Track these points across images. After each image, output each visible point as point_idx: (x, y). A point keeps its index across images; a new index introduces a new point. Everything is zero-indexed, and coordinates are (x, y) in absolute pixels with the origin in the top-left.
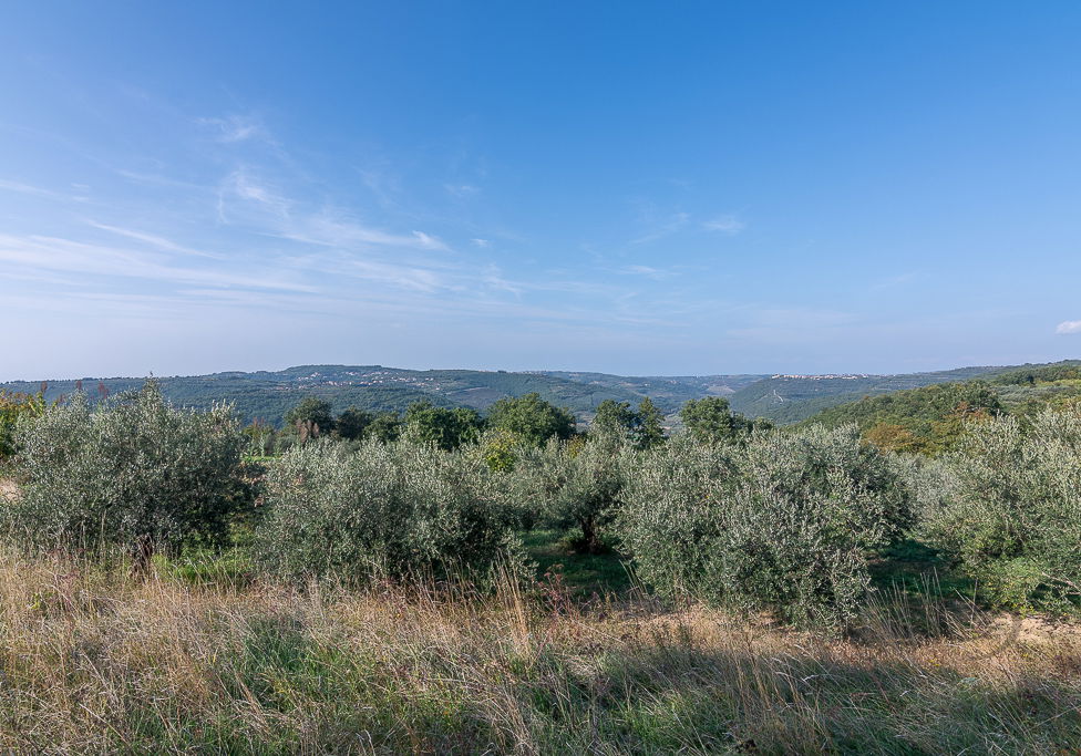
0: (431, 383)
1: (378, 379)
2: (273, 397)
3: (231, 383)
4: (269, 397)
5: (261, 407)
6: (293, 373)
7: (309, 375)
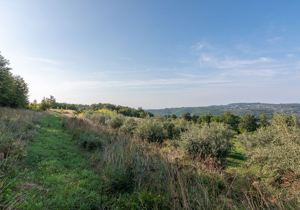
0: (280, 108)
1: (258, 107)
2: (222, 112)
3: (212, 108)
4: (220, 112)
5: (218, 115)
6: (230, 106)
7: (235, 106)
